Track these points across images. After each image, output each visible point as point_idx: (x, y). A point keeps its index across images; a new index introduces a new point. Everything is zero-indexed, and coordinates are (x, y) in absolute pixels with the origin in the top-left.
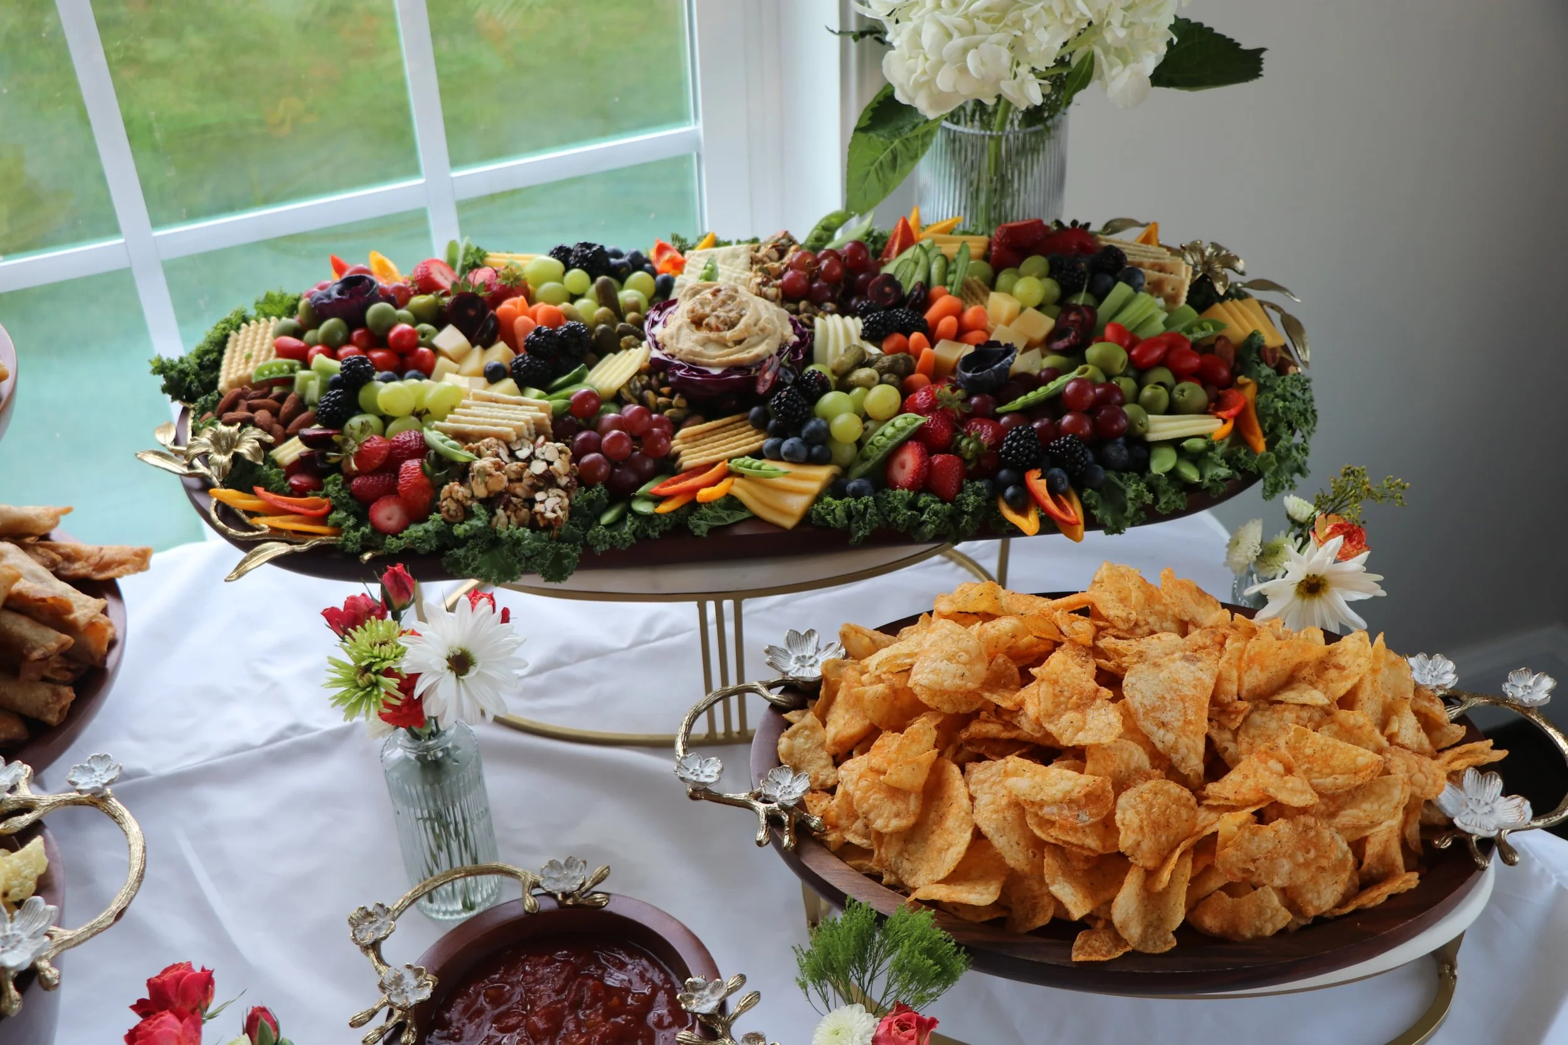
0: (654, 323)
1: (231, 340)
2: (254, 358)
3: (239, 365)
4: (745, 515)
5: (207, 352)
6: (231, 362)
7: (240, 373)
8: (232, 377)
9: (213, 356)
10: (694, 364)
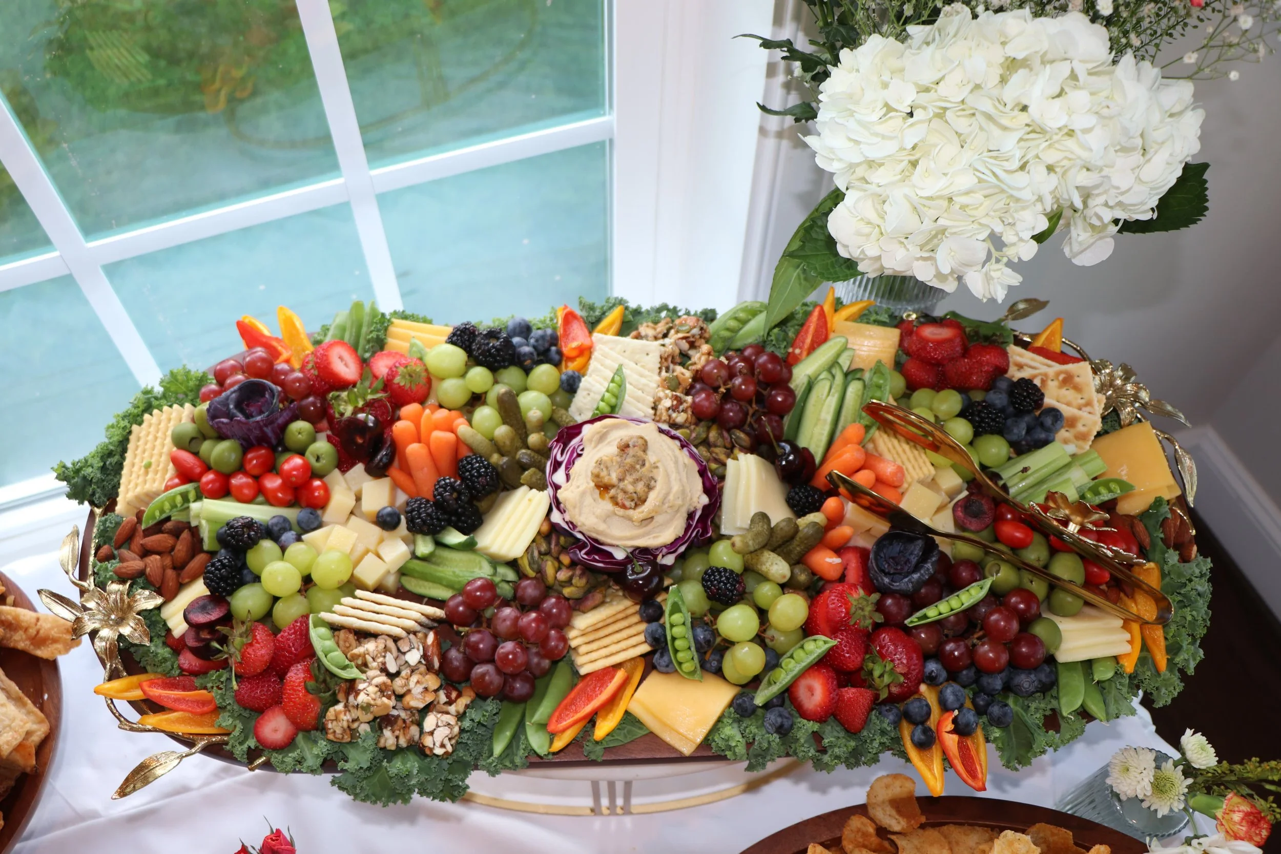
0: (557, 465)
1: (132, 438)
2: (153, 467)
3: (138, 477)
4: (642, 733)
5: (110, 454)
6: (131, 473)
7: (139, 490)
8: (130, 495)
9: (115, 459)
10: (596, 541)
